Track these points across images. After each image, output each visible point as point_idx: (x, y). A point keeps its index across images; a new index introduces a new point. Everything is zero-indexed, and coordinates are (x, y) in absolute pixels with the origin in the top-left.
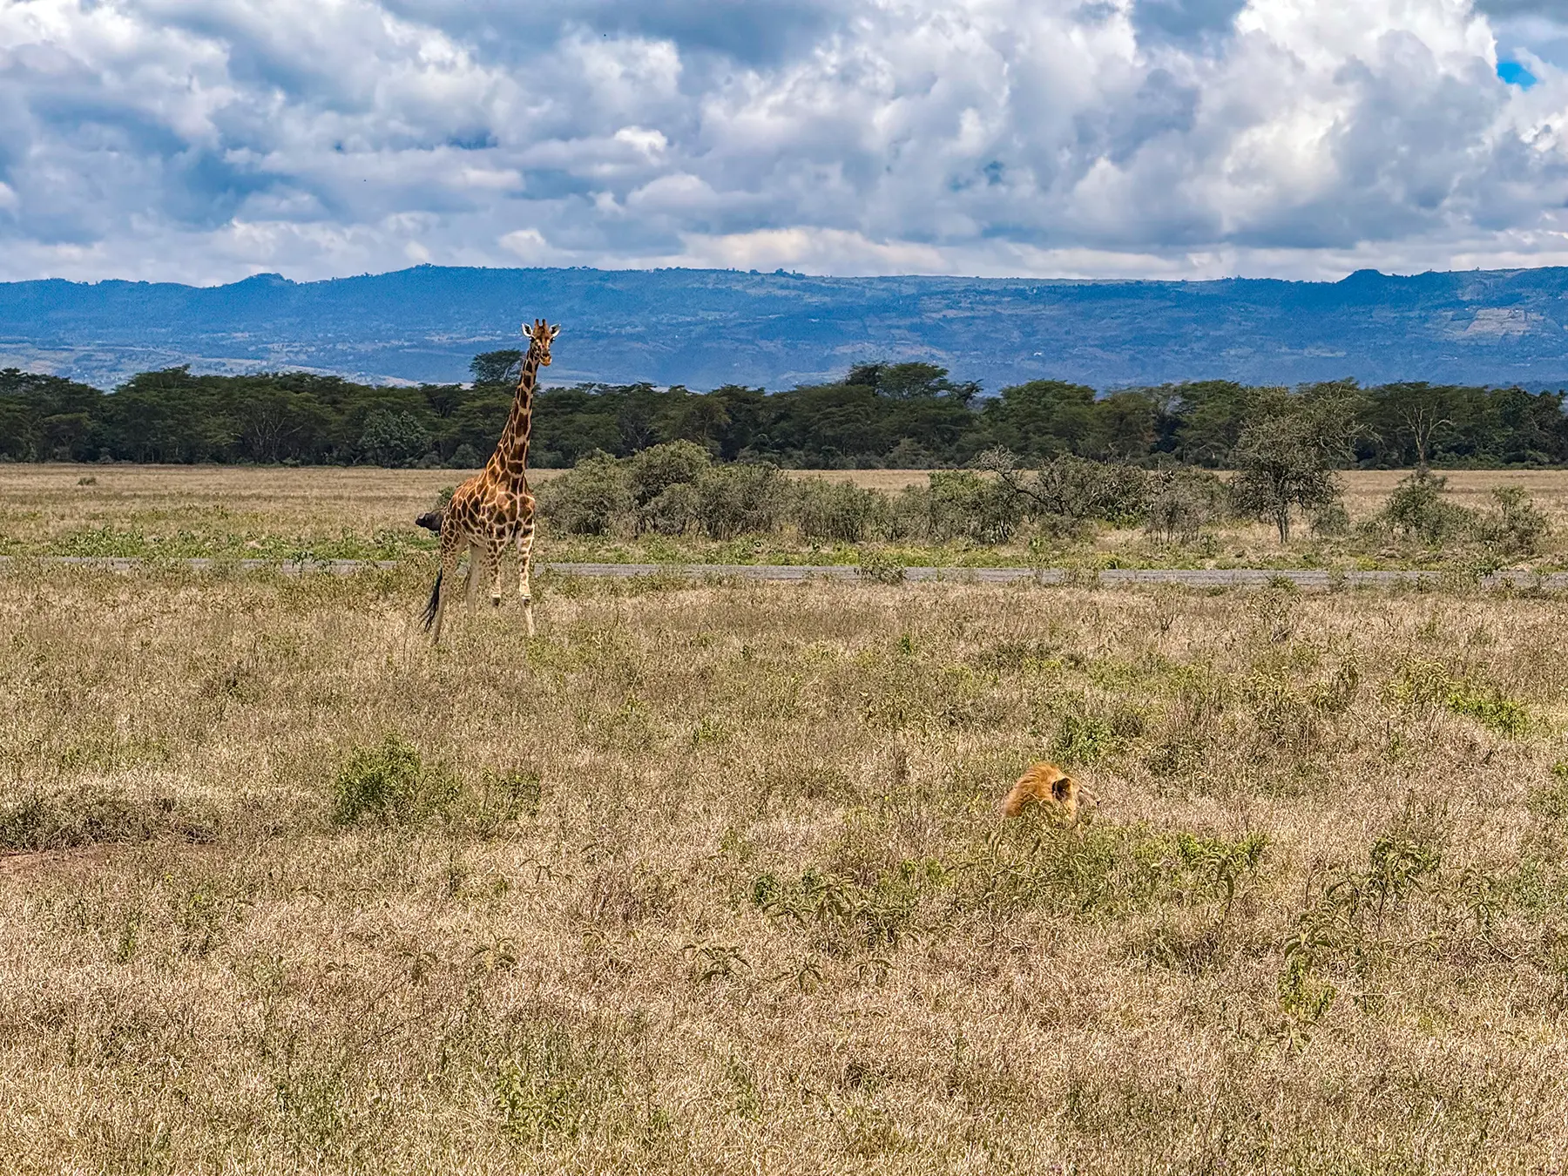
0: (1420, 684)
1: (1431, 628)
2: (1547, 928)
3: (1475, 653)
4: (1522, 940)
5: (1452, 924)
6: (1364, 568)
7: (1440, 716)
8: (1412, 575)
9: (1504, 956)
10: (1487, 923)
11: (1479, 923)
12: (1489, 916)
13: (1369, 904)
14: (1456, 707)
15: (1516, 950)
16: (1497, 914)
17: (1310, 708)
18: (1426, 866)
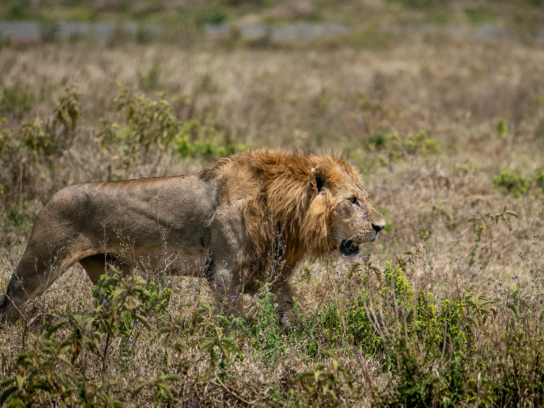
0: (143, 124)
1: (153, 76)
2: (287, 369)
3: (203, 101)
4: (259, 383)
5: (183, 368)
6: (75, 20)
7: (167, 158)
8: (132, 26)
9: (240, 401)
10: (222, 365)
11: (213, 365)
12: (224, 357)
13: (92, 347)
14: (183, 151)
15: (253, 394)
16: (232, 356)
17: (24, 150)
18: (153, 305)
